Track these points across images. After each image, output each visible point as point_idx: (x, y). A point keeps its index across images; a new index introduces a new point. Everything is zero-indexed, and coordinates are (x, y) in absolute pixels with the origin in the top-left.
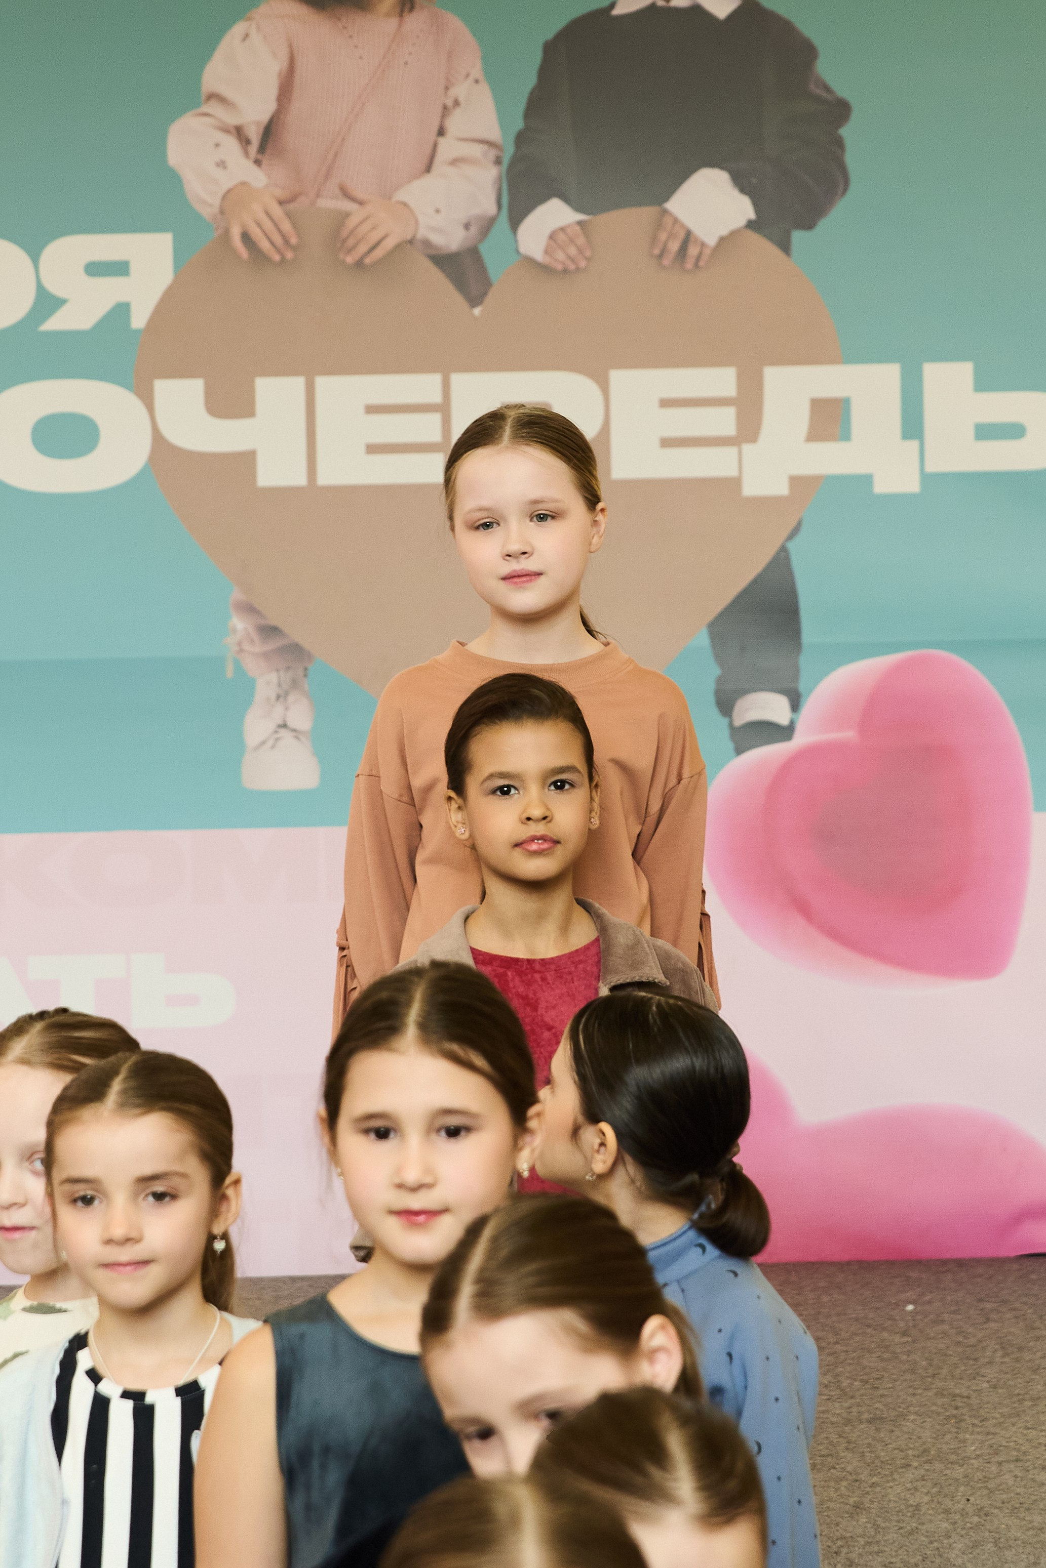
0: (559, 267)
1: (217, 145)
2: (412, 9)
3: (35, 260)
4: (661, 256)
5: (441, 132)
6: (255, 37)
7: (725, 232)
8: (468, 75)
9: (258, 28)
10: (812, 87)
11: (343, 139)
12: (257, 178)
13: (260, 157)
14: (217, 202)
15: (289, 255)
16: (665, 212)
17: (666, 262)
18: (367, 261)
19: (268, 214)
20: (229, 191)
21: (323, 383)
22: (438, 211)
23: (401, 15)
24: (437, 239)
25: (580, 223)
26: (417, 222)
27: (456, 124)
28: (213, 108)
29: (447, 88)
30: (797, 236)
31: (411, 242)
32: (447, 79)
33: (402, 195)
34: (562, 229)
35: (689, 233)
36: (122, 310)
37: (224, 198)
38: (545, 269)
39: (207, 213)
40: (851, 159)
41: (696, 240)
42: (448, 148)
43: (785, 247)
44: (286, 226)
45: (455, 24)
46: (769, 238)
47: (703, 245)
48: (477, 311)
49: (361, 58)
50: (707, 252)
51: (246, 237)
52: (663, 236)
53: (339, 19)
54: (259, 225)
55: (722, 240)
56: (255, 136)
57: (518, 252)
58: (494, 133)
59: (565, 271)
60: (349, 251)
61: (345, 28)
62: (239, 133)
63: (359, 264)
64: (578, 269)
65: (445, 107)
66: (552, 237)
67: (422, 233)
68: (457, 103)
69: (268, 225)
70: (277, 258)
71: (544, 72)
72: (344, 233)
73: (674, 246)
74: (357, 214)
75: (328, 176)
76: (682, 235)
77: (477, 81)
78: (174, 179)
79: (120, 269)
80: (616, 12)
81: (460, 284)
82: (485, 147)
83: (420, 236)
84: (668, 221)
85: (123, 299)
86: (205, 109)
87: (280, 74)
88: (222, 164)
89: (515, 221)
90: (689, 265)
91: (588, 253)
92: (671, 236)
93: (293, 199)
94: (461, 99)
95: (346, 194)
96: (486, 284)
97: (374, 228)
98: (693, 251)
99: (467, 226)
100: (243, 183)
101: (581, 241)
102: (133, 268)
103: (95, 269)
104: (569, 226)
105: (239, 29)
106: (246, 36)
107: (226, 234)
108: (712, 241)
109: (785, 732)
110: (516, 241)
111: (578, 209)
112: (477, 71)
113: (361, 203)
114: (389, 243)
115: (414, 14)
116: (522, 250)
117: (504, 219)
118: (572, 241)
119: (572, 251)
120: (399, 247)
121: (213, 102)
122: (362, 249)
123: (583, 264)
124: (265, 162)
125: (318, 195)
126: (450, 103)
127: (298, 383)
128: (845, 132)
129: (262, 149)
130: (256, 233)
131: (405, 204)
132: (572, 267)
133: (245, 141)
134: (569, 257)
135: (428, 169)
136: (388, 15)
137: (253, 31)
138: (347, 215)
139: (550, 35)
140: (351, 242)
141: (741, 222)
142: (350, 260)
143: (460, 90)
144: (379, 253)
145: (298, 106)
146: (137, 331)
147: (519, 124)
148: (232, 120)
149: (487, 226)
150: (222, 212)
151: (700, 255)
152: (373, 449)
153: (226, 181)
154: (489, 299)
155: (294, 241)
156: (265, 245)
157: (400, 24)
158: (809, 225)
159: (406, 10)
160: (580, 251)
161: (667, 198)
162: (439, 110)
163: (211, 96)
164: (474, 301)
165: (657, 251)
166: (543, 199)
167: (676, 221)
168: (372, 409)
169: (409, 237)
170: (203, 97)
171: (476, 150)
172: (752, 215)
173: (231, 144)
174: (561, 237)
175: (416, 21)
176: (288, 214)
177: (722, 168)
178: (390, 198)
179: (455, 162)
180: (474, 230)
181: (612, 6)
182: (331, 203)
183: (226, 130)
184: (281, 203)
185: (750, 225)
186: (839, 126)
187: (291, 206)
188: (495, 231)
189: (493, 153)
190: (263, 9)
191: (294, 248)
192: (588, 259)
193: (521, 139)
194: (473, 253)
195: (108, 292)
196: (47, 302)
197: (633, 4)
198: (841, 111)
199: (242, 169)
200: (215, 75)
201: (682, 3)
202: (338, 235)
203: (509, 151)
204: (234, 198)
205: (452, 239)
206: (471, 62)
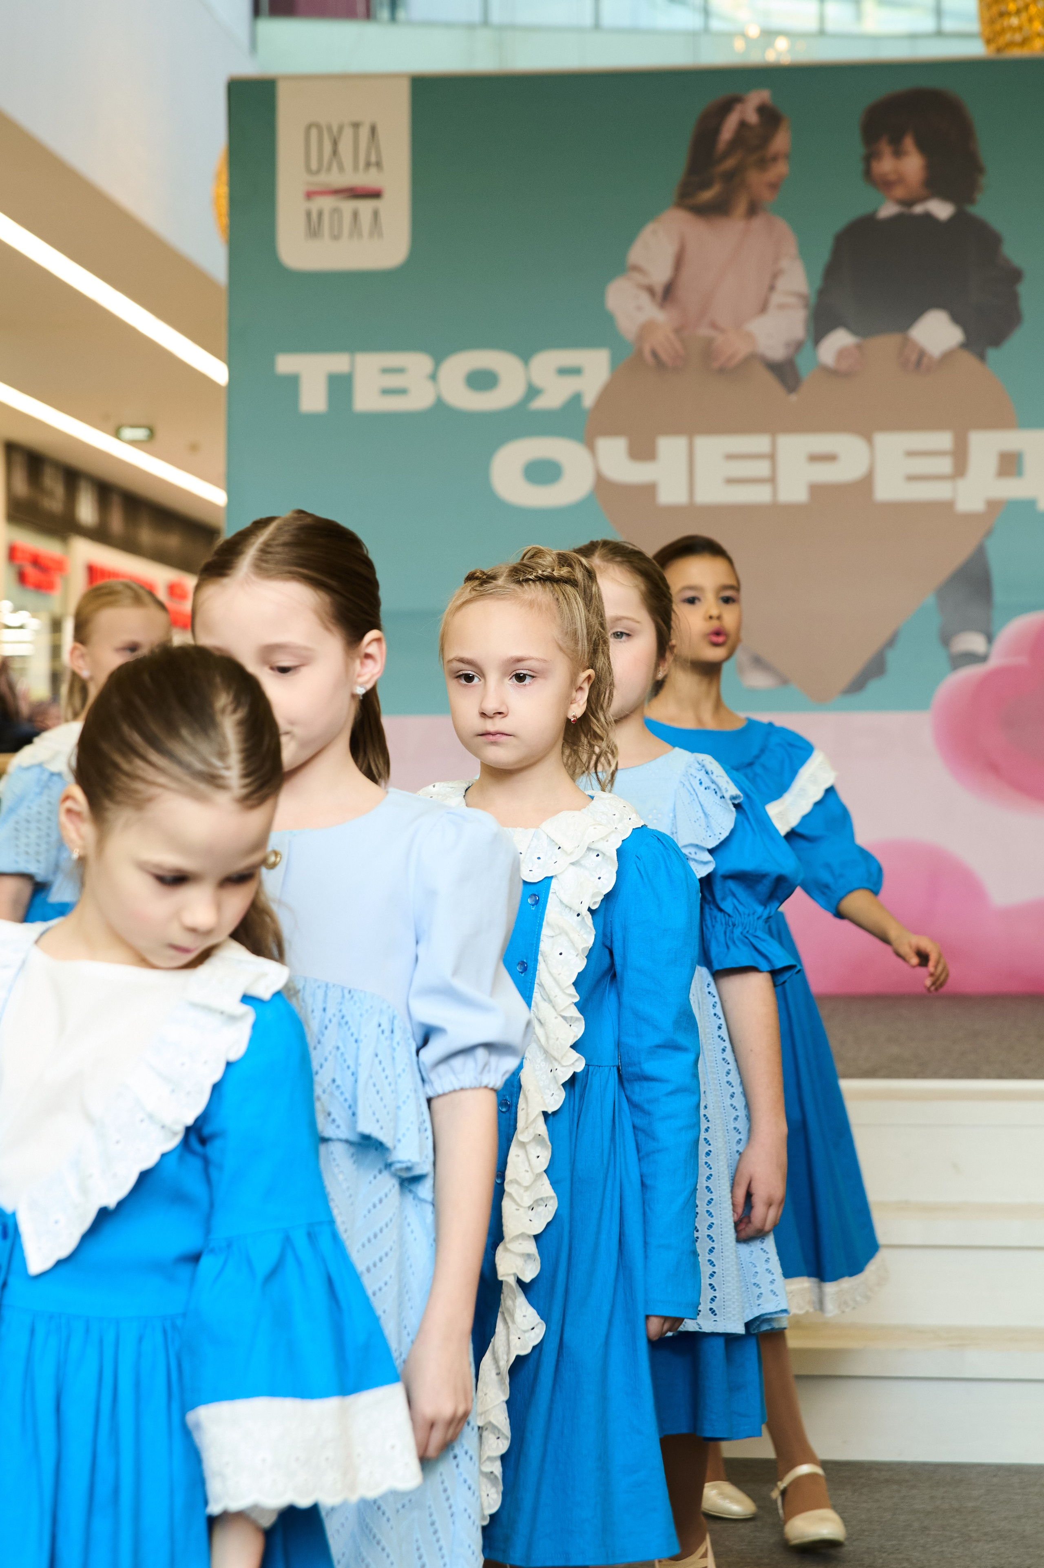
0: (844, 371)
1: (636, 297)
2: (755, 214)
3: (526, 366)
4: (906, 365)
5: (772, 288)
6: (660, 232)
7: (945, 350)
8: (788, 254)
9: (662, 227)
10: (1000, 261)
11: (712, 293)
12: (661, 316)
13: (662, 304)
14: (636, 331)
15: (680, 363)
16: (908, 337)
17: (909, 368)
18: (726, 367)
19: (667, 338)
20: (642, 326)
21: (698, 440)
22: (770, 336)
23: (749, 218)
24: (769, 354)
25: (856, 344)
26: (757, 343)
27: (782, 284)
28: (636, 276)
29: (776, 262)
31: (754, 355)
32: (776, 257)
33: (747, 327)
34: (846, 347)
35: (923, 351)
36: (576, 398)
37: (640, 329)
39: (630, 338)
41: (928, 355)
42: (776, 298)
43: (983, 358)
44: (678, 345)
45: (782, 225)
46: (972, 353)
47: (932, 358)
49: (724, 244)
50: (934, 362)
51: (653, 353)
52: (907, 353)
53: (711, 221)
54: (661, 345)
55: (944, 355)
56: (659, 290)
57: (818, 361)
58: (804, 289)
59: (847, 373)
60: (715, 361)
61: (715, 227)
62: (651, 290)
63: (721, 369)
64: (856, 372)
66: (839, 352)
67: (761, 350)
68: (781, 271)
69: (667, 345)
70: (672, 365)
71: (835, 252)
72: (712, 350)
73: (914, 357)
74: (720, 338)
75: (704, 314)
76: (919, 351)
77: (794, 258)
79: (577, 371)
80: (878, 216)
81: (783, 380)
82: (799, 298)
83: (758, 352)
84: (910, 343)
85: (578, 389)
86: (629, 275)
87: (675, 253)
88: (639, 308)
89: (816, 343)
90: (922, 370)
91: (862, 363)
92: (912, 352)
93: (682, 329)
94: (785, 269)
95: (714, 326)
96: (798, 380)
97: (731, 347)
98: (925, 362)
99: (787, 346)
100: (652, 320)
101: (857, 355)
102: (584, 371)
103: (563, 371)
104: (850, 345)
105: (650, 227)
106: (655, 232)
107: (641, 351)
108: (937, 355)
109: (982, 659)
110: (817, 355)
111: (855, 335)
113: (723, 331)
114: (740, 356)
115: (755, 218)
116: (821, 360)
117: (810, 340)
118: (852, 356)
119: (852, 361)
120: (745, 359)
121: (634, 271)
122: (723, 359)
123: (858, 368)
124: (665, 307)
125: (697, 327)
126: (777, 271)
127: (683, 440)
128: (1020, 288)
129: (664, 299)
130: (659, 350)
131: (750, 333)
132: (853, 371)
133: (653, 295)
134: (849, 364)
135: (763, 311)
136: (741, 218)
137: (659, 228)
138: (713, 339)
139: (837, 231)
140: (716, 355)
141: (956, 343)
142: (715, 366)
143: (785, 263)
144: (734, 362)
145: (685, 275)
146: (586, 411)
147: (819, 283)
148: (646, 282)
149: (799, 346)
150: (639, 338)
151: (930, 364)
152: (729, 481)
153: (642, 318)
155: (682, 355)
156: (665, 357)
157: (748, 224)
158: (997, 344)
159: (752, 216)
160: (857, 361)
161: (909, 329)
163: (633, 268)
164: (791, 391)
165: (903, 362)
166: (833, 328)
167: (915, 343)
168: (729, 457)
169: (752, 352)
170: (628, 268)
171: (792, 300)
172: (962, 339)
173: (645, 295)
174: (845, 352)
175: (758, 223)
176: (679, 338)
177: (944, 310)
178: (740, 329)
179: (780, 307)
180: (792, 348)
181: (877, 212)
182: (704, 331)
183: (642, 287)
184: (675, 331)
185: (962, 345)
186: (1016, 285)
187: (681, 334)
189: (803, 302)
190: (666, 215)
191: (682, 359)
192: (862, 366)
193: (822, 293)
194: (791, 362)
195: (570, 385)
196: (533, 392)
197: (888, 210)
198: (1015, 275)
199: (651, 312)
200: (636, 254)
201: (918, 209)
202: (708, 351)
203: (813, 300)
204: (646, 329)
205: (777, 352)
206: (791, 246)
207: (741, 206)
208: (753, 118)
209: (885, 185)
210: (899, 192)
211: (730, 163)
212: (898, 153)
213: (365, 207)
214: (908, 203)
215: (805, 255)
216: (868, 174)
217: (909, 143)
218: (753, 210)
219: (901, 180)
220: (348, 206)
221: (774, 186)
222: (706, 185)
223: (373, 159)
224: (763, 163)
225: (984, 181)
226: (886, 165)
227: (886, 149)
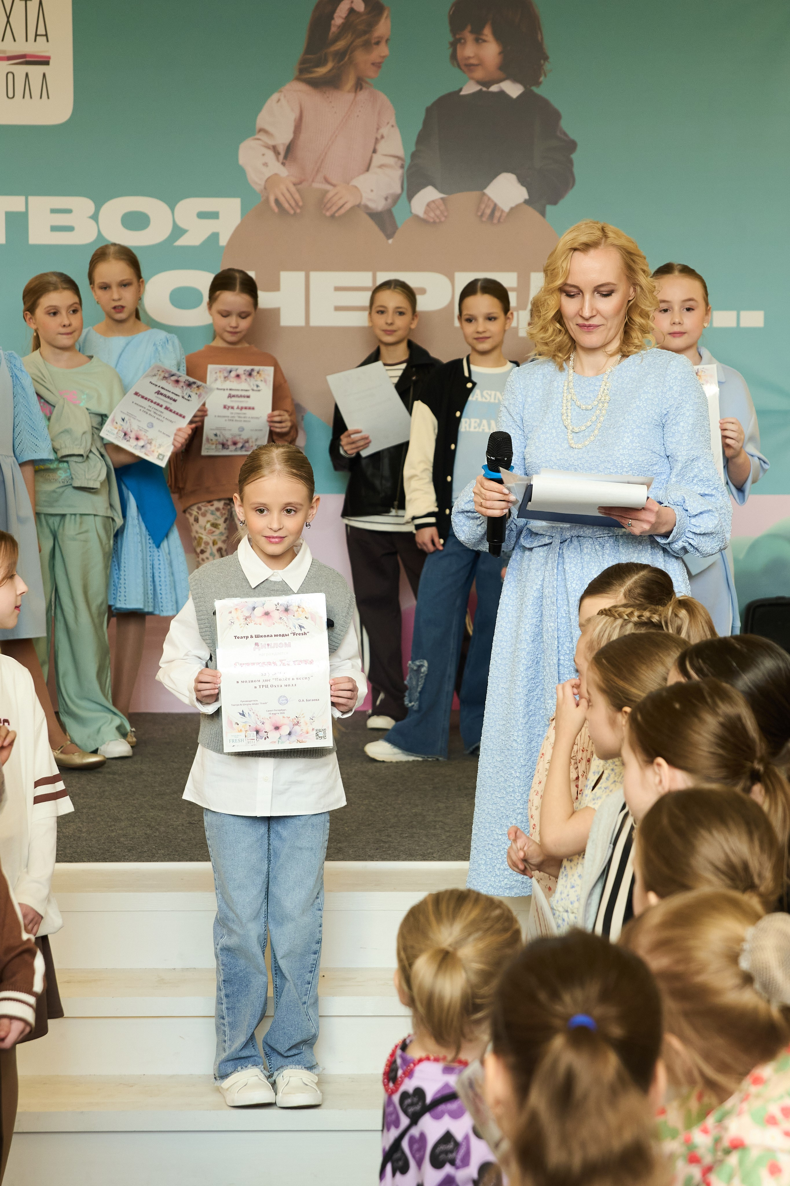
0: (432, 220)
1: (263, 155)
2: (361, 89)
3: (172, 210)
4: (482, 216)
5: (375, 151)
6: (283, 101)
7: (513, 205)
8: (388, 123)
9: (285, 96)
10: (559, 134)
11: (326, 153)
12: (283, 172)
13: (284, 161)
14: (262, 183)
15: (298, 211)
16: (484, 194)
17: (484, 219)
18: (337, 215)
19: (288, 190)
20: (268, 179)
21: (313, 275)
22: (372, 191)
23: (356, 92)
24: (372, 205)
25: (442, 199)
26: (361, 197)
27: (382, 147)
28: (261, 136)
29: (378, 129)
30: (549, 208)
31: (359, 206)
32: (378, 125)
33: (354, 182)
34: (433, 201)
35: (495, 205)
36: (215, 236)
37: (266, 181)
38: (424, 221)
39: (258, 188)
40: (576, 170)
41: (499, 209)
42: (377, 159)
43: (543, 213)
44: (297, 196)
45: (383, 98)
46: (535, 208)
47: (502, 211)
48: (390, 241)
49: (335, 113)
50: (504, 215)
51: (277, 201)
52: (483, 206)
53: (325, 93)
54: (283, 195)
55: (512, 209)
56: (282, 150)
57: (411, 212)
58: (401, 153)
59: (434, 222)
60: (328, 210)
61: (328, 97)
62: (274, 149)
63: (333, 216)
64: (441, 222)
65: (377, 139)
66: (428, 205)
67: (364, 201)
68: (382, 137)
69: (288, 195)
70: (292, 212)
71: (426, 123)
72: (326, 200)
73: (488, 211)
74: (332, 191)
75: (318, 171)
76: (492, 206)
77: (393, 126)
78: (242, 171)
79: (214, 215)
80: (462, 93)
81: (382, 227)
82: (396, 159)
83: (362, 203)
84: (486, 199)
85: (215, 230)
86: (258, 136)
87: (295, 120)
88: (265, 164)
89: (410, 197)
90: (495, 221)
91: (446, 214)
92: (487, 206)
93: (300, 183)
94: (385, 135)
95: (327, 181)
96: (395, 228)
97: (341, 198)
98: (497, 214)
99: (386, 199)
100: (276, 174)
101: (442, 207)
102: (221, 215)
103: (202, 215)
104: (436, 200)
105: (275, 96)
106: (279, 100)
107: (267, 200)
108: (507, 209)
110: (410, 206)
111: (441, 191)
112: (393, 121)
113: (334, 186)
114: (348, 206)
115: (362, 92)
116: (413, 211)
117: (404, 195)
118: (438, 208)
119: (438, 212)
120: (352, 208)
121: (261, 133)
122: (334, 209)
123: (443, 219)
124: (287, 164)
125: (313, 181)
126: (379, 137)
127: (302, 275)
128: (574, 156)
129: (286, 157)
130: (282, 199)
131: (356, 187)
132: (438, 220)
133: (277, 153)
134: (436, 215)
135: (368, 169)
136: (349, 92)
137: (282, 98)
138: (326, 192)
139: (429, 103)
140: (328, 205)
141: (521, 200)
142: (328, 214)
143: (384, 131)
144: (343, 211)
145: (303, 137)
146: (222, 247)
147: (413, 148)
148: (271, 142)
149: (396, 199)
150: (265, 188)
151: (501, 216)
152: (338, 309)
153: (268, 173)
154: (396, 235)
155: (301, 204)
156: (286, 206)
157: (355, 97)
158: (554, 202)
159: (358, 90)
160: (442, 212)
161: (485, 188)
162: (373, 141)
163: (261, 130)
164: (389, 236)
165: (479, 214)
166: (424, 186)
167: (489, 199)
168: (337, 289)
169: (357, 203)
170: (257, 130)
171: (391, 161)
172: (526, 196)
173: (270, 154)
174: (433, 205)
175: (363, 95)
176: (298, 190)
177: (512, 172)
178: (348, 184)
179: (381, 166)
180: (390, 200)
181: (461, 90)
182: (319, 185)
183: (267, 147)
184: (295, 184)
185: (526, 202)
186: (571, 153)
187: (299, 186)
188: (400, 202)
189: (400, 163)
190: (288, 87)
191: (300, 208)
192: (446, 217)
193: (414, 156)
194: (389, 212)
195: (208, 227)
196: (178, 231)
197: (470, 88)
198: (572, 146)
199: (275, 167)
200: (263, 120)
201: (494, 88)
202: (322, 201)
203: (408, 161)
204: (271, 181)
205: (379, 205)
206: (390, 116)
207: (350, 82)
208: (360, 7)
209: (468, 67)
210: (479, 74)
211: (340, 45)
212: (479, 40)
213: (35, 71)
214: (487, 84)
215: (401, 124)
216: (454, 57)
217: (487, 32)
218: (359, 85)
219: (481, 64)
220: (20, 71)
221: (377, 65)
222: (321, 63)
223: (41, 31)
224: (368, 45)
225: (547, 66)
226: (469, 50)
227: (470, 37)
